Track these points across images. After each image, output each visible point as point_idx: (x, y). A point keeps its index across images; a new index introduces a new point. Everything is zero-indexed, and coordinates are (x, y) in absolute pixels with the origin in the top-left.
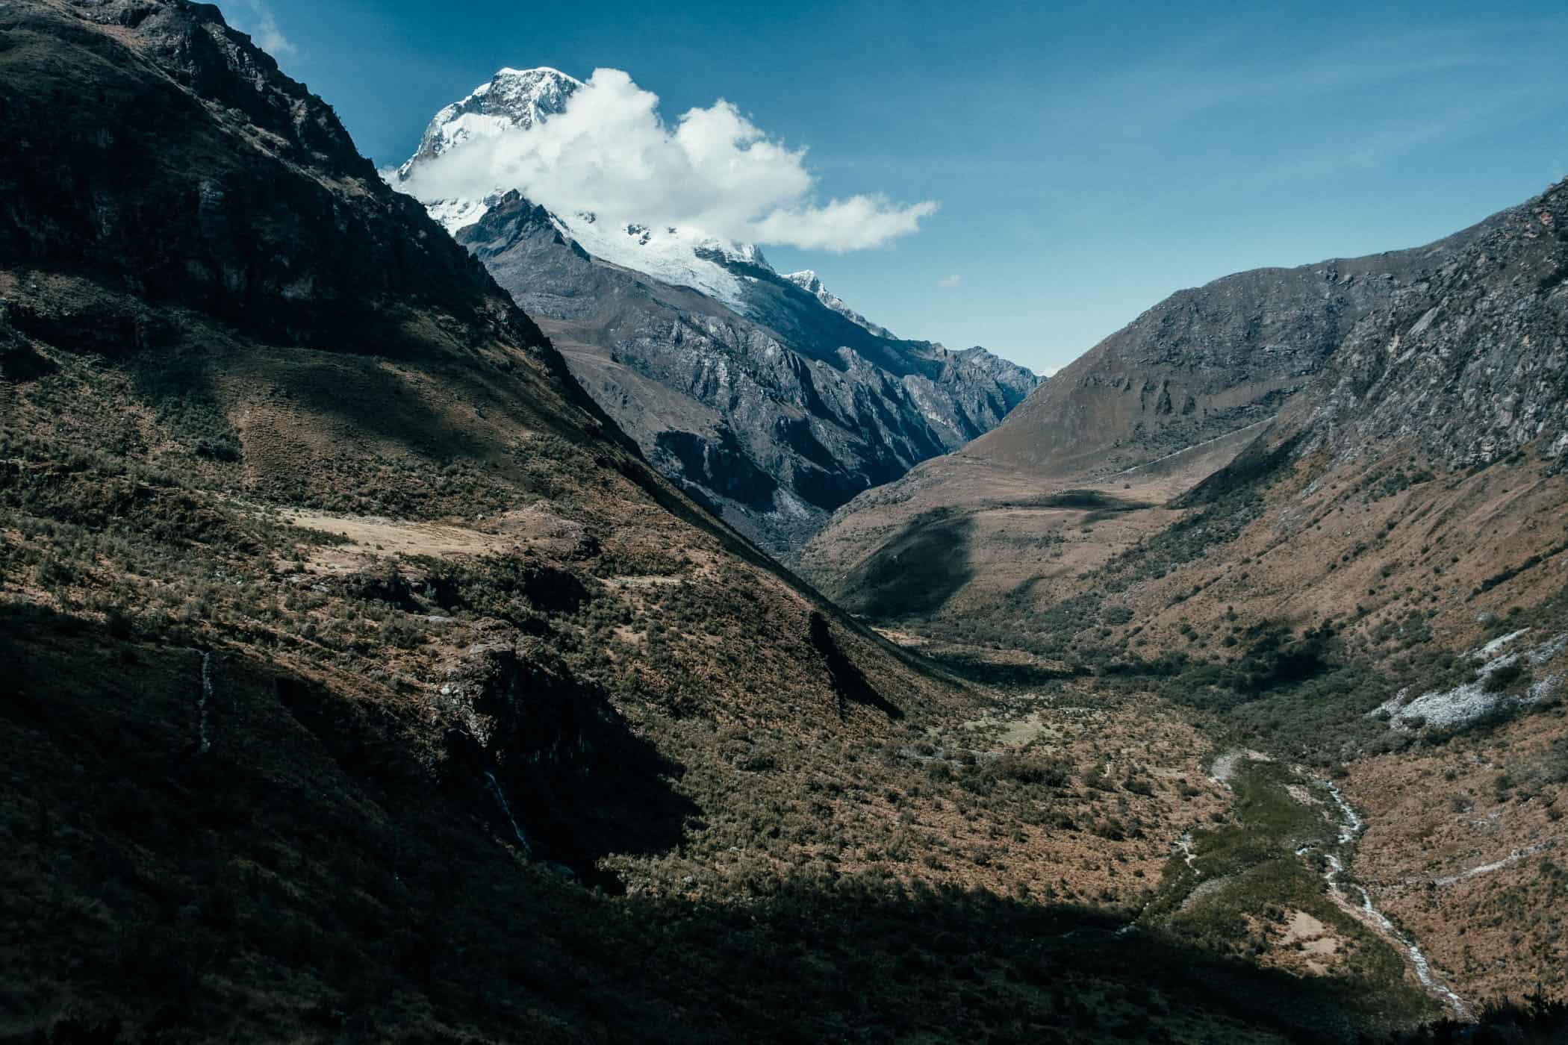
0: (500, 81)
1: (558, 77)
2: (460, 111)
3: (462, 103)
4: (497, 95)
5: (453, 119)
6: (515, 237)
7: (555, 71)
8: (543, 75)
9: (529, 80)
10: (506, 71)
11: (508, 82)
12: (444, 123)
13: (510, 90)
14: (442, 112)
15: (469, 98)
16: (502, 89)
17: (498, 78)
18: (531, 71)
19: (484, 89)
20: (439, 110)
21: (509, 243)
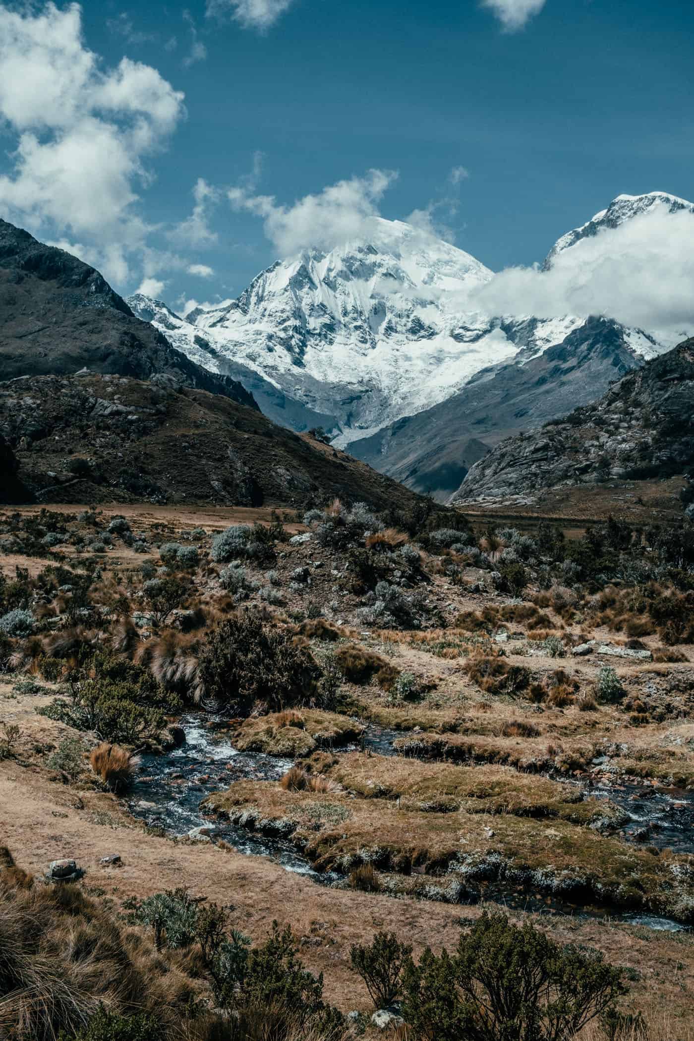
0: (616, 207)
1: (667, 200)
2: (578, 236)
3: (580, 230)
4: (612, 220)
5: (571, 244)
6: (585, 357)
7: (664, 195)
8: (654, 199)
9: (641, 204)
10: (623, 197)
11: (623, 207)
12: (562, 249)
13: (624, 214)
14: (563, 238)
15: (587, 224)
16: (617, 215)
17: (614, 204)
18: (643, 196)
19: (601, 215)
20: (559, 237)
21: (579, 363)
